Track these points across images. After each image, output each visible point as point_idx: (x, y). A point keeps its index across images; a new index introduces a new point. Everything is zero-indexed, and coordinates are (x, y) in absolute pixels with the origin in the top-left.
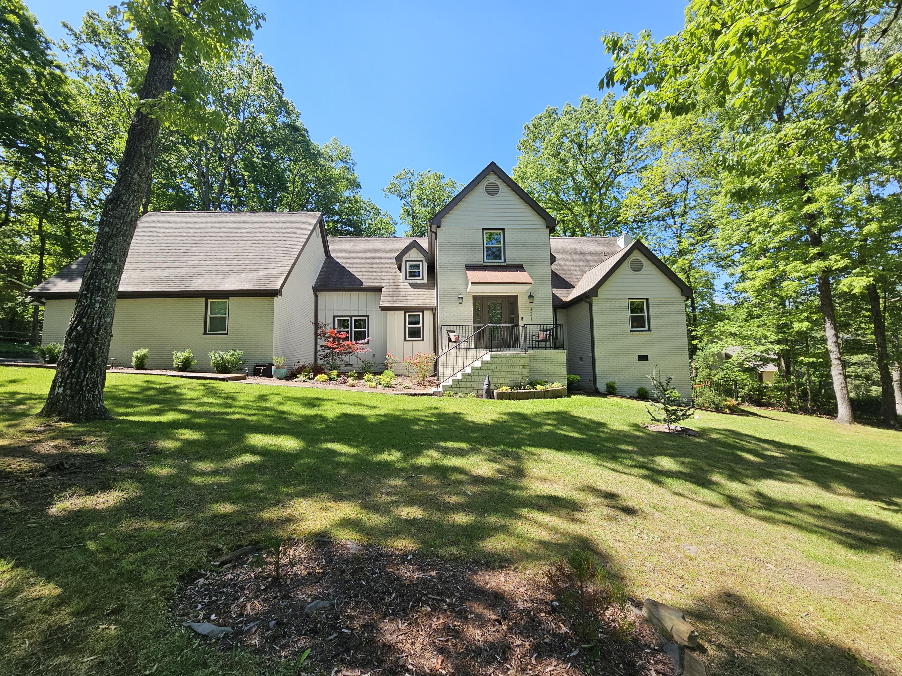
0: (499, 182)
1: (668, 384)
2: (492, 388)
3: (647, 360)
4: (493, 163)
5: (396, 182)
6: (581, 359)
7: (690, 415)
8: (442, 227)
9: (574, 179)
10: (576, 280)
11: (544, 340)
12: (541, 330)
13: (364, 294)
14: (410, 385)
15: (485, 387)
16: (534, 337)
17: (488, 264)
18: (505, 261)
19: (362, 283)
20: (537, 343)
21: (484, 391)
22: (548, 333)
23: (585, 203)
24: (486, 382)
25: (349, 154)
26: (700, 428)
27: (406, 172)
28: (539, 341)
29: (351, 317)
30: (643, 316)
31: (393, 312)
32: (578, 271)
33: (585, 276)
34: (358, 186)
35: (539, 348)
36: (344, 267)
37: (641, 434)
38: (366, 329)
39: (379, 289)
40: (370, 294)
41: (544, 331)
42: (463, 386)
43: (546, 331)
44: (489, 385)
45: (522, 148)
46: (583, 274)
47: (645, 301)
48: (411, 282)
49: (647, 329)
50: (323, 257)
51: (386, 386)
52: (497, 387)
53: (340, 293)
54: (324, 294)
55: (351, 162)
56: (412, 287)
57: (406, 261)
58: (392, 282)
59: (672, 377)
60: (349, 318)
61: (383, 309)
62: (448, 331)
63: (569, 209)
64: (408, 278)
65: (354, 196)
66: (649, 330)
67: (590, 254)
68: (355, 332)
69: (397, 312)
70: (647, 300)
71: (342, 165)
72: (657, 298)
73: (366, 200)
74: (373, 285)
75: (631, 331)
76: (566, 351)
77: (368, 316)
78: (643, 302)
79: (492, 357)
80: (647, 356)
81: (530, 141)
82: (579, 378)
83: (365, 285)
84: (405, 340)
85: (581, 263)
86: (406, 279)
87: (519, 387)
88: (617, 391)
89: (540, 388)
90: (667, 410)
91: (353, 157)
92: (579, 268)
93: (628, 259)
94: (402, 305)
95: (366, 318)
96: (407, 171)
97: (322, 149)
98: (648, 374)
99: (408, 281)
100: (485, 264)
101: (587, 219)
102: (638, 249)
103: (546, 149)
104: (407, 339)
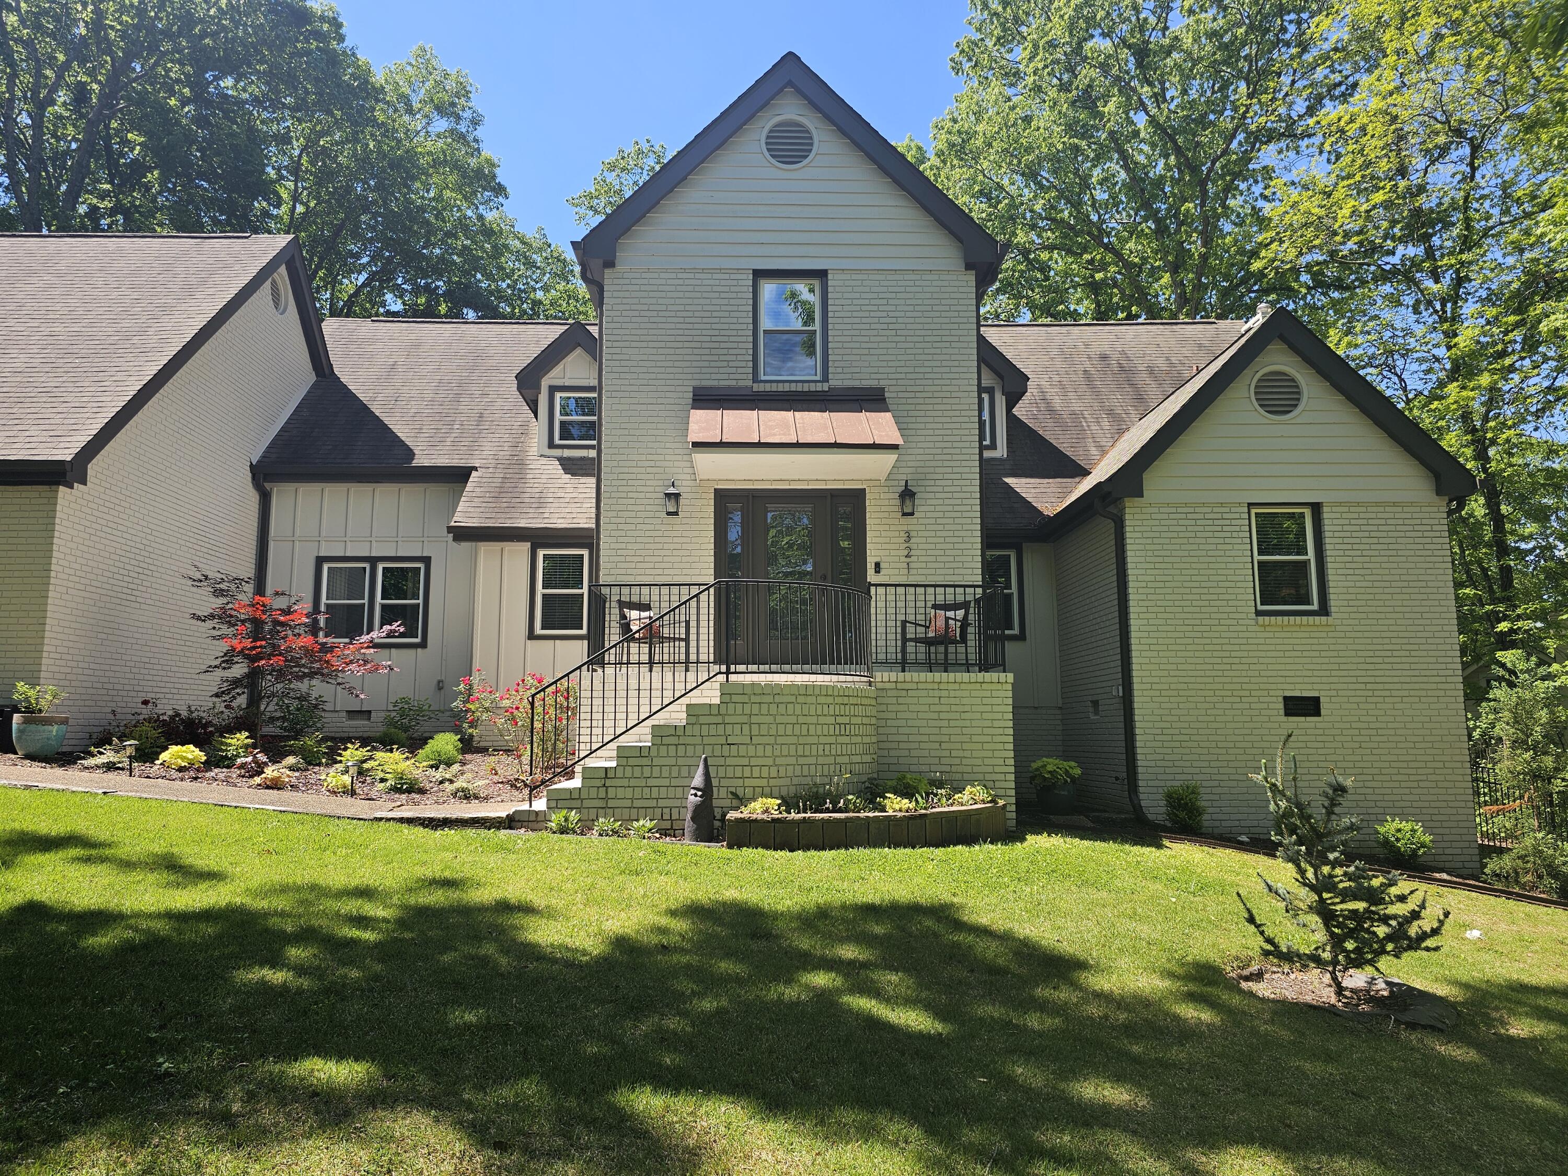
0: (811, 122)
1: (1330, 812)
2: (720, 798)
3: (1318, 714)
4: (791, 57)
5: (611, 177)
6: (1095, 703)
7: (1424, 936)
8: (618, 268)
9: (1125, 157)
10: (1094, 451)
11: (944, 639)
12: (935, 607)
13: (418, 488)
14: (480, 785)
15: (693, 800)
16: (910, 629)
17: (768, 387)
18: (825, 379)
19: (410, 454)
20: (922, 648)
21: (689, 816)
22: (960, 613)
23: (1161, 231)
24: (698, 780)
25: (464, 92)
26: (1466, 986)
27: (640, 152)
28: (928, 642)
29: (373, 561)
30: (1306, 564)
31: (496, 546)
32: (1106, 424)
33: (1127, 436)
34: (500, 190)
35: (930, 666)
36: (365, 408)
37: (1206, 1016)
38: (420, 601)
39: (460, 475)
40: (434, 492)
41: (946, 607)
42: (621, 793)
43: (955, 607)
44: (707, 790)
45: (967, 66)
46: (1121, 432)
47: (1307, 512)
48: (567, 453)
49: (1315, 607)
50: (307, 378)
51: (396, 789)
52: (741, 801)
53: (341, 488)
54: (290, 487)
55: (467, 114)
56: (567, 470)
57: (553, 389)
58: (505, 453)
59: (1348, 782)
60: (367, 566)
61: (462, 534)
62: (622, 604)
63: (1109, 248)
64: (557, 441)
65: (481, 217)
66: (1324, 610)
67: (1151, 371)
68: (383, 607)
69: (509, 546)
70: (1316, 508)
71: (441, 125)
72: (1349, 504)
73: (530, 234)
74: (443, 460)
75: (1258, 613)
76: (1010, 677)
77: (427, 560)
78: (1302, 515)
79: (726, 692)
80: (1316, 700)
81: (990, 43)
82: (1077, 772)
83: (422, 460)
84: (532, 636)
85: (1118, 400)
86: (551, 445)
87: (816, 801)
88: (1206, 820)
89: (896, 805)
90: (1327, 915)
91: (477, 102)
92: (1111, 413)
93: (1248, 372)
94: (522, 524)
95: (421, 565)
96: (645, 147)
97: (379, 77)
98: (1257, 770)
99: (558, 452)
100: (756, 388)
101: (1166, 278)
102: (1282, 338)
103: (1031, 59)
104: (538, 631)
